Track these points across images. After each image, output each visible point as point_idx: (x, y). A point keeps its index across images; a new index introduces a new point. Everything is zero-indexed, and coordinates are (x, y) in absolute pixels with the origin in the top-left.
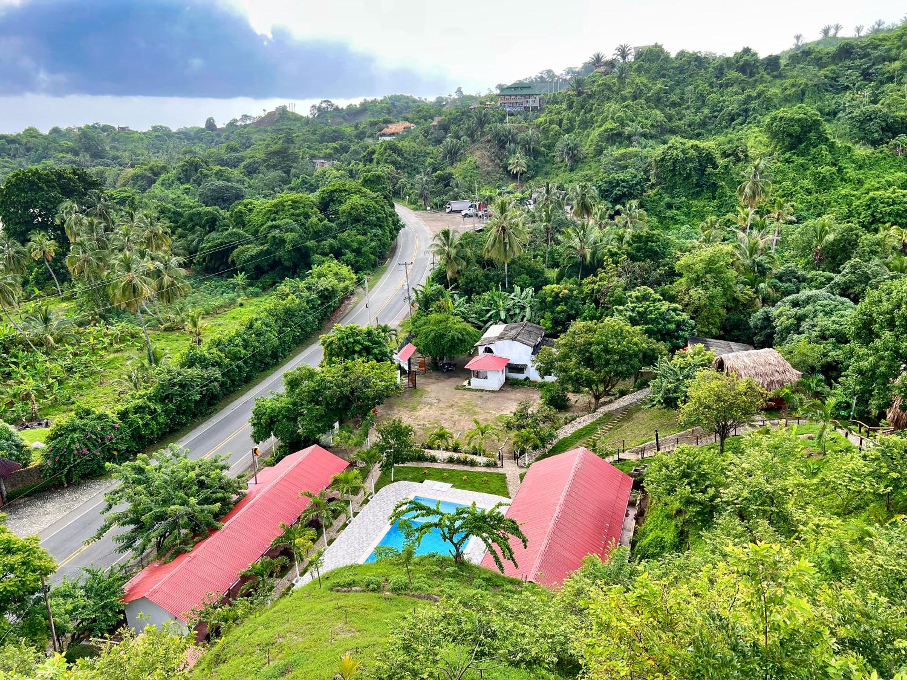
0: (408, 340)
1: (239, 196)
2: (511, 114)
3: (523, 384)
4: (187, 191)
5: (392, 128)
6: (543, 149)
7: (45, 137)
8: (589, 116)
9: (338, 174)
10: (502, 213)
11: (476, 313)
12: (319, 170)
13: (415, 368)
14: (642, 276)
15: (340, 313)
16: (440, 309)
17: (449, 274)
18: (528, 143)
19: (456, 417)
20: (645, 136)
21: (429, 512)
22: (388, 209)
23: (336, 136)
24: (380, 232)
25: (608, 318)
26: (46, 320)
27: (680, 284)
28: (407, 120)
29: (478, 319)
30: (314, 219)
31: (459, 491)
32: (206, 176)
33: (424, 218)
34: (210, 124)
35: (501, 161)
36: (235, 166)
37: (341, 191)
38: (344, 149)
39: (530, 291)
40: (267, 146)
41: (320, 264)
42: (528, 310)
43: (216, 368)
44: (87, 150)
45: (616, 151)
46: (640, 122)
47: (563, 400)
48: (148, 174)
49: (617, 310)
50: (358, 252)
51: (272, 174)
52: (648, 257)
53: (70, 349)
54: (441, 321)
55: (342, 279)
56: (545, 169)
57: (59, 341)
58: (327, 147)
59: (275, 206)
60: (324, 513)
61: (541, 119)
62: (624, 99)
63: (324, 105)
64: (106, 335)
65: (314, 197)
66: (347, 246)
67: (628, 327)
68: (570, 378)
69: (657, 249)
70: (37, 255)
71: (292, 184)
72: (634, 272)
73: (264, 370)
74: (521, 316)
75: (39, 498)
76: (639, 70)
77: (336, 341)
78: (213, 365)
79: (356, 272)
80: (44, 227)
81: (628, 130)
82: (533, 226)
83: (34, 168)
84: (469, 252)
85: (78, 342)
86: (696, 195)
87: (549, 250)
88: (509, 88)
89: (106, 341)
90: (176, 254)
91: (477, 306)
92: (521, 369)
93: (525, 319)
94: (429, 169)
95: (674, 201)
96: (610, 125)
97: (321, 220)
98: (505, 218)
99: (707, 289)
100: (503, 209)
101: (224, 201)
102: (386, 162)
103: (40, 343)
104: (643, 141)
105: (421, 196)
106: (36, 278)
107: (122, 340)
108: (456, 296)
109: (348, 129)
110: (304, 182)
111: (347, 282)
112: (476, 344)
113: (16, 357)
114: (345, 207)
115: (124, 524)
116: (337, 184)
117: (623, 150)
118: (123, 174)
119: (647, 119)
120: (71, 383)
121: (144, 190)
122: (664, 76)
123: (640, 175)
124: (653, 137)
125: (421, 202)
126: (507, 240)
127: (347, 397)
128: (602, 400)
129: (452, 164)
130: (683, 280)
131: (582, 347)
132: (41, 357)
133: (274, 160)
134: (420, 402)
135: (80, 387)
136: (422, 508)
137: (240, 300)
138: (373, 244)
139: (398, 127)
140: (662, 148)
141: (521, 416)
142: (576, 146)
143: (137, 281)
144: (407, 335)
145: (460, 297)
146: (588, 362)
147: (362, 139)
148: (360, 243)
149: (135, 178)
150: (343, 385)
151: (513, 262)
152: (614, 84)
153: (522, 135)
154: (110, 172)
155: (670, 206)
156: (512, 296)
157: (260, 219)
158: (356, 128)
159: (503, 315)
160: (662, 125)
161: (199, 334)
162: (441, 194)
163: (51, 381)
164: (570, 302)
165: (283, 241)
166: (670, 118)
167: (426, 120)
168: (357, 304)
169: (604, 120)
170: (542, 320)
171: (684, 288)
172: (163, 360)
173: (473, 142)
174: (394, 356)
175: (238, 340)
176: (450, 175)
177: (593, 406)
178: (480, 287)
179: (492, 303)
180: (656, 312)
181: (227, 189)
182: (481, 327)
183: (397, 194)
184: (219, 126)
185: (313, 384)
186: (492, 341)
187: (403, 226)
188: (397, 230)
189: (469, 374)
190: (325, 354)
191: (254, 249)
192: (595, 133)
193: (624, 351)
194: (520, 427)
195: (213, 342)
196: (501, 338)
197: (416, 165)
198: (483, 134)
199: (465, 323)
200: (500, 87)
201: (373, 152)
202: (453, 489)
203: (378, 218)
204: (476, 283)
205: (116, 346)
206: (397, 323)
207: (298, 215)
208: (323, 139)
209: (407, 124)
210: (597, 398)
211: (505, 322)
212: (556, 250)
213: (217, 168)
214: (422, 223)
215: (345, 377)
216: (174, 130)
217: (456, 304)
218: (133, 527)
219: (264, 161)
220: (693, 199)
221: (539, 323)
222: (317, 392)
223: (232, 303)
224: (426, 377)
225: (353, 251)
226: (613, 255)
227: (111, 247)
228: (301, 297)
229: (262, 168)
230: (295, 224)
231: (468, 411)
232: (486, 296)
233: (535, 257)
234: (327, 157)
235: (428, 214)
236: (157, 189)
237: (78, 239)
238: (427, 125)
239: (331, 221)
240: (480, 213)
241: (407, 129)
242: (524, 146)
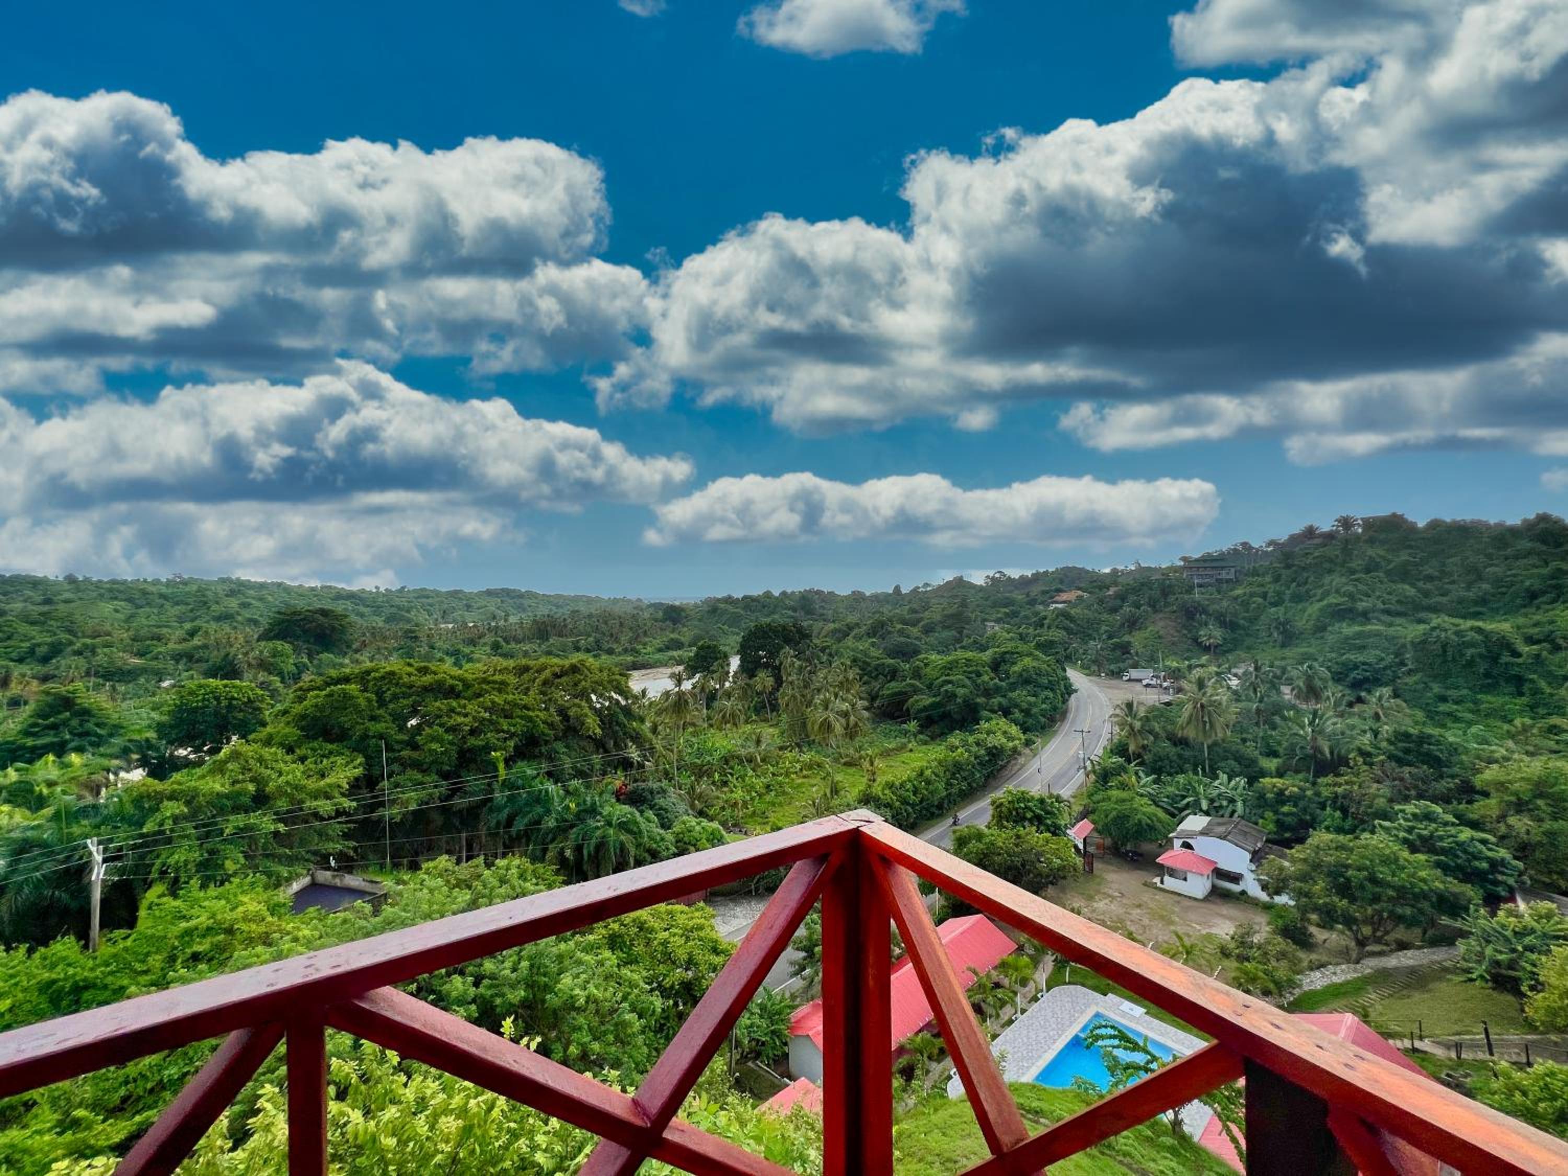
0: (1084, 815)
1: (916, 652)
2: (1200, 586)
3: (1238, 899)
4: (873, 645)
5: (1064, 596)
6: (1242, 622)
7: (777, 598)
8: (1303, 589)
9: (1008, 636)
10: (1200, 689)
11: (1168, 797)
12: (989, 632)
13: (1091, 849)
14: (1416, 787)
15: (1005, 773)
16: (1123, 786)
17: (1132, 748)
18: (1222, 615)
19: (1146, 921)
20: (1388, 612)
21: (1135, 1047)
22: (1059, 672)
23: (1008, 603)
24: (1051, 695)
25: (1366, 835)
26: (758, 742)
27: (1488, 807)
28: (1080, 589)
29: (1171, 805)
30: (986, 678)
31: (1156, 1021)
32: (890, 633)
33: (1097, 684)
34: (897, 589)
35: (1190, 631)
36: (914, 625)
37: (1013, 653)
38: (1015, 614)
39: (1242, 781)
40: (943, 610)
41: (988, 720)
42: (1240, 805)
43: (888, 810)
44: (803, 608)
45: (1349, 629)
46: (1379, 597)
47: (1304, 934)
48: (845, 629)
49: (1380, 825)
50: (1027, 713)
51: (946, 634)
52: (1423, 763)
53: (771, 769)
54: (1124, 801)
55: (1011, 739)
56: (1246, 643)
57: (763, 760)
58: (998, 612)
59: (950, 663)
60: (990, 999)
61: (1239, 592)
62: (1353, 572)
63: (997, 575)
64: (798, 761)
65: (987, 656)
66: (1017, 706)
67: (1406, 854)
68: (1316, 909)
69: (1438, 753)
70: (759, 688)
71: (964, 643)
72: (1402, 779)
73: (928, 819)
74: (1230, 809)
75: (732, 900)
76: (1371, 541)
77: (1006, 804)
78: (885, 806)
79: (1024, 733)
80: (766, 666)
81: (1361, 605)
82: (1240, 705)
83: (768, 620)
84: (1157, 727)
85: (778, 763)
86: (1489, 689)
87: (1261, 734)
88: (1197, 560)
89: (798, 766)
90: (861, 699)
91: (1170, 789)
92: (1235, 878)
93: (1236, 815)
94: (1104, 637)
95: (1449, 693)
96: (1333, 599)
97: (992, 679)
98: (1204, 694)
99: (1541, 820)
100: (1201, 684)
101: (904, 655)
102: (1057, 627)
103: (750, 761)
104: (1388, 619)
105: (1094, 662)
106: (755, 707)
107: (810, 767)
108: (1141, 774)
109: (1019, 596)
110: (975, 642)
111: (1017, 742)
112: (1171, 835)
113: (732, 768)
114: (1016, 668)
115: (797, 949)
116: (1009, 646)
117: (1357, 628)
118: (826, 628)
119: (1390, 594)
120: (768, 798)
121: (840, 641)
122: (1410, 547)
123: (1390, 659)
124: (1399, 614)
125: (1094, 668)
126: (1206, 719)
127: (1017, 868)
128: (1368, 948)
129: (1130, 633)
130: (1493, 801)
131: (1332, 869)
132: (750, 773)
133: (949, 622)
134: (1098, 892)
135: (774, 804)
136: (1128, 1040)
137: (910, 746)
138: (1044, 706)
139: (1071, 596)
140: (1422, 627)
141: (1242, 943)
142: (1287, 622)
143: (832, 718)
144: (1081, 808)
145: (1147, 775)
146: (1345, 889)
147: (1033, 605)
148: (1030, 704)
149: (835, 631)
150: (1015, 854)
151: (1215, 744)
152: (1337, 556)
153: (1216, 607)
154: (817, 626)
155: (1443, 699)
156: (1216, 783)
157: (935, 674)
158: (1028, 595)
159: (1205, 805)
160: (1414, 601)
161: (874, 774)
162: (1116, 660)
163: (754, 794)
164: (1301, 804)
165: (954, 695)
166: (1426, 594)
167: (1100, 590)
168: (1023, 766)
169: (1326, 594)
170: (1261, 821)
171: (1495, 813)
172: (842, 793)
173: (1156, 612)
174: (1068, 831)
175: (909, 785)
176: (1129, 643)
177: (1354, 955)
178: (1171, 767)
179: (1189, 789)
180: (1450, 840)
181: (907, 644)
182: (1177, 813)
183: (1068, 658)
184: (904, 592)
185: (981, 846)
186: (1192, 835)
187: (1076, 691)
188: (1070, 694)
189: (1162, 870)
190: (993, 816)
191: (926, 700)
192: (1314, 609)
193: (1403, 887)
194: (1242, 958)
195: (887, 783)
196: (1205, 832)
197: (1090, 632)
198: (1167, 605)
199: (1153, 807)
200: (1184, 559)
201: (1045, 618)
202: (1147, 1017)
203: (1050, 681)
204: (1166, 762)
205: (805, 772)
206: (1070, 793)
207: (970, 672)
208: (995, 605)
209: (1080, 593)
210: (1361, 943)
211: (1207, 813)
212: (1271, 736)
213: (899, 626)
214: (1096, 689)
215: (1017, 845)
216: (868, 594)
217: (1142, 782)
218: (803, 954)
219: (941, 622)
220: (1481, 692)
221: (1256, 824)
222: (985, 855)
223: (901, 748)
224: (1104, 862)
225: (1022, 711)
226: (1362, 753)
227: (812, 687)
228: (970, 752)
229: (938, 629)
230: (968, 682)
231: (1162, 918)
232: (1181, 778)
233: (1244, 741)
234: (998, 621)
235: (1104, 680)
236: (849, 642)
237: (790, 679)
238: (1101, 594)
239: (1001, 680)
240: (1165, 684)
241: (1080, 598)
242: (1217, 618)
